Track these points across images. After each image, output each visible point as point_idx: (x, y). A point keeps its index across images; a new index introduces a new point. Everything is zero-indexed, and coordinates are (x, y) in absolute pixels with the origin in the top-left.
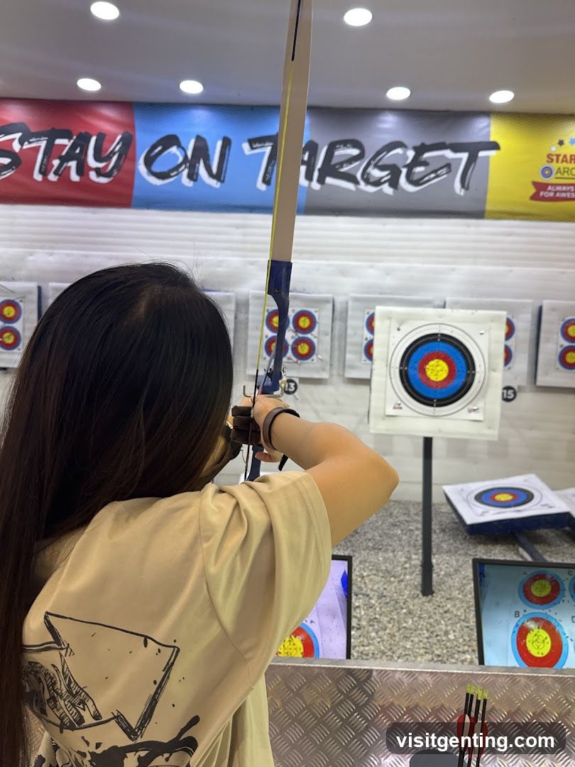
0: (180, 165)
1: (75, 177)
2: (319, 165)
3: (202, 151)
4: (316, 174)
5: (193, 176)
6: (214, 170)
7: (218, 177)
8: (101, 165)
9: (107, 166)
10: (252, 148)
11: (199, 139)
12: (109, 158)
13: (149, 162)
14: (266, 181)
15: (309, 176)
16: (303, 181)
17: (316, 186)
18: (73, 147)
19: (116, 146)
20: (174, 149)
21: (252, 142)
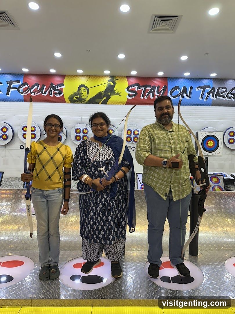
0: (180, 94)
1: (151, 98)
2: (215, 93)
3: (185, 90)
4: (215, 96)
5: (182, 97)
6: (188, 95)
7: (189, 97)
8: (158, 94)
9: (160, 94)
10: (198, 89)
11: (184, 87)
12: (161, 92)
13: (171, 93)
14: (202, 98)
15: (213, 96)
16: (211, 98)
17: (214, 99)
18: (151, 90)
19: (162, 89)
20: (178, 90)
21: (198, 88)
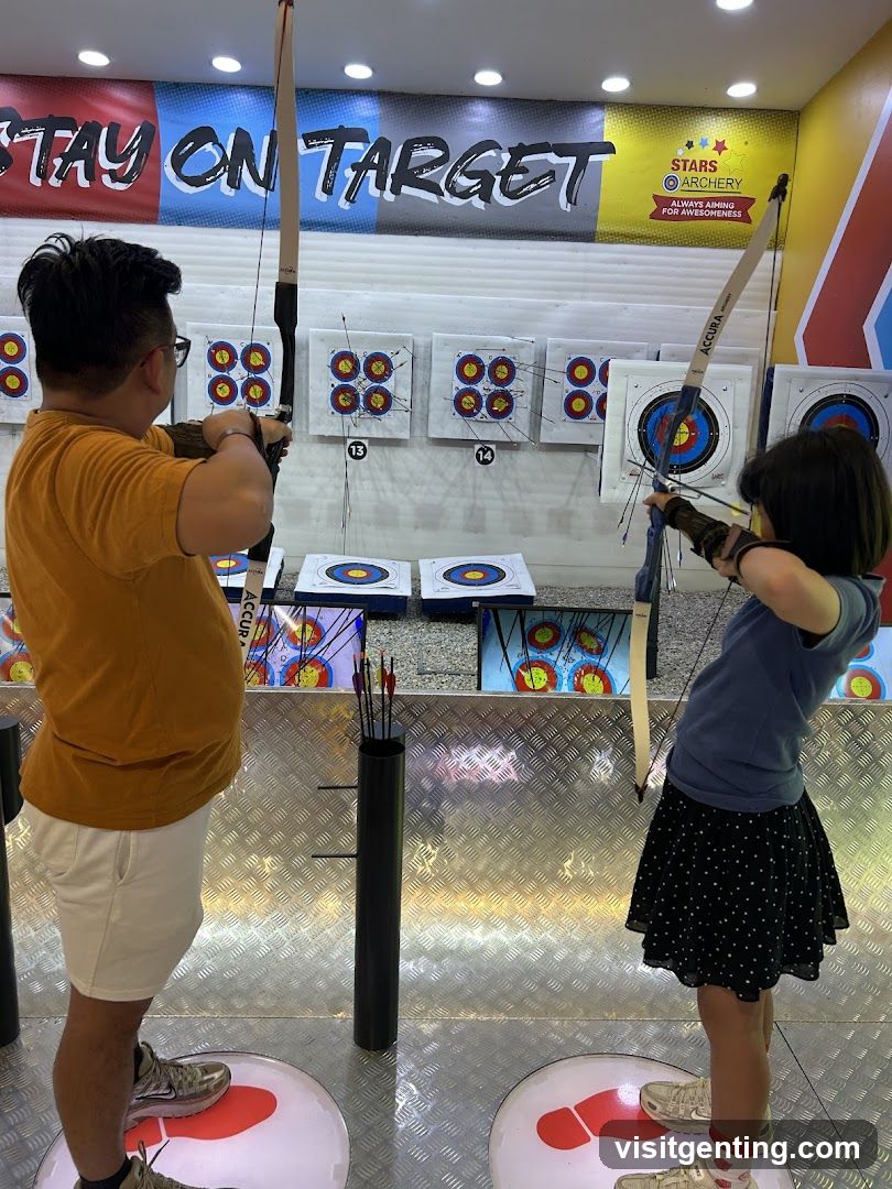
0: (217, 168)
1: (83, 182)
2: (393, 170)
3: (244, 147)
4: (389, 181)
5: (234, 182)
6: (262, 176)
7: (266, 183)
8: (116, 166)
9: (125, 167)
10: (309, 147)
11: (240, 133)
12: (125, 157)
13: (177, 163)
14: (327, 190)
15: (380, 185)
16: (374, 192)
17: (389, 196)
18: (78, 141)
19: (132, 140)
20: (209, 147)
21: (307, 138)
